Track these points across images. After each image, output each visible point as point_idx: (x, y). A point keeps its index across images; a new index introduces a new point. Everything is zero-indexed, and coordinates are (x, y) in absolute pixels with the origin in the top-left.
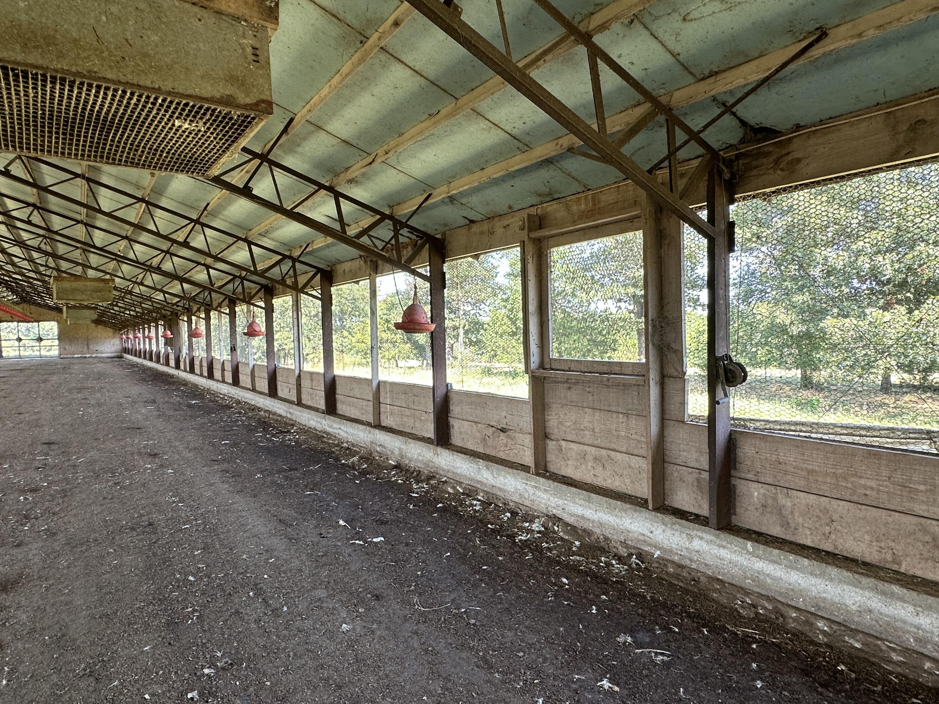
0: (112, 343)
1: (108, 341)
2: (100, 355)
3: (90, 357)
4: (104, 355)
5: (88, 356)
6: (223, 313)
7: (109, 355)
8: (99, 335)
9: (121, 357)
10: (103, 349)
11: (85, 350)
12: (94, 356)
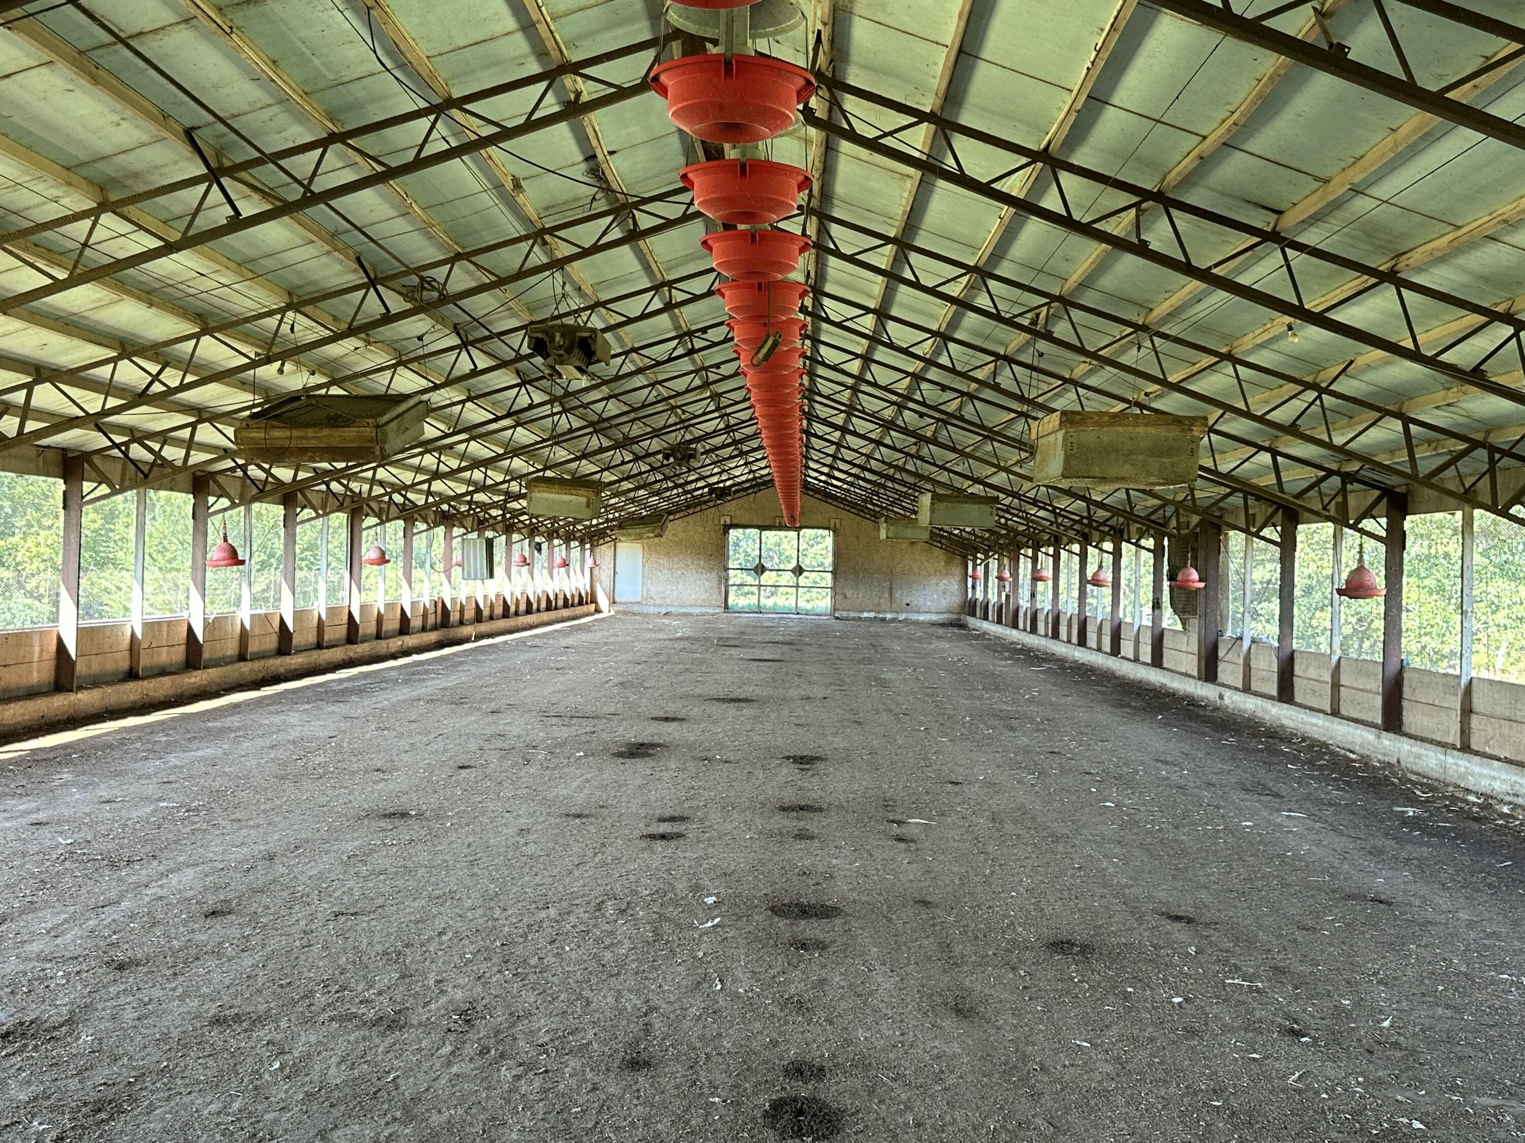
0: (941, 587)
1: (933, 581)
2: (914, 617)
3: (893, 620)
4: (922, 618)
5: (889, 616)
6: (1144, 548)
7: (934, 618)
8: (915, 568)
9: (959, 625)
10: (921, 602)
11: (885, 602)
12: (902, 617)
